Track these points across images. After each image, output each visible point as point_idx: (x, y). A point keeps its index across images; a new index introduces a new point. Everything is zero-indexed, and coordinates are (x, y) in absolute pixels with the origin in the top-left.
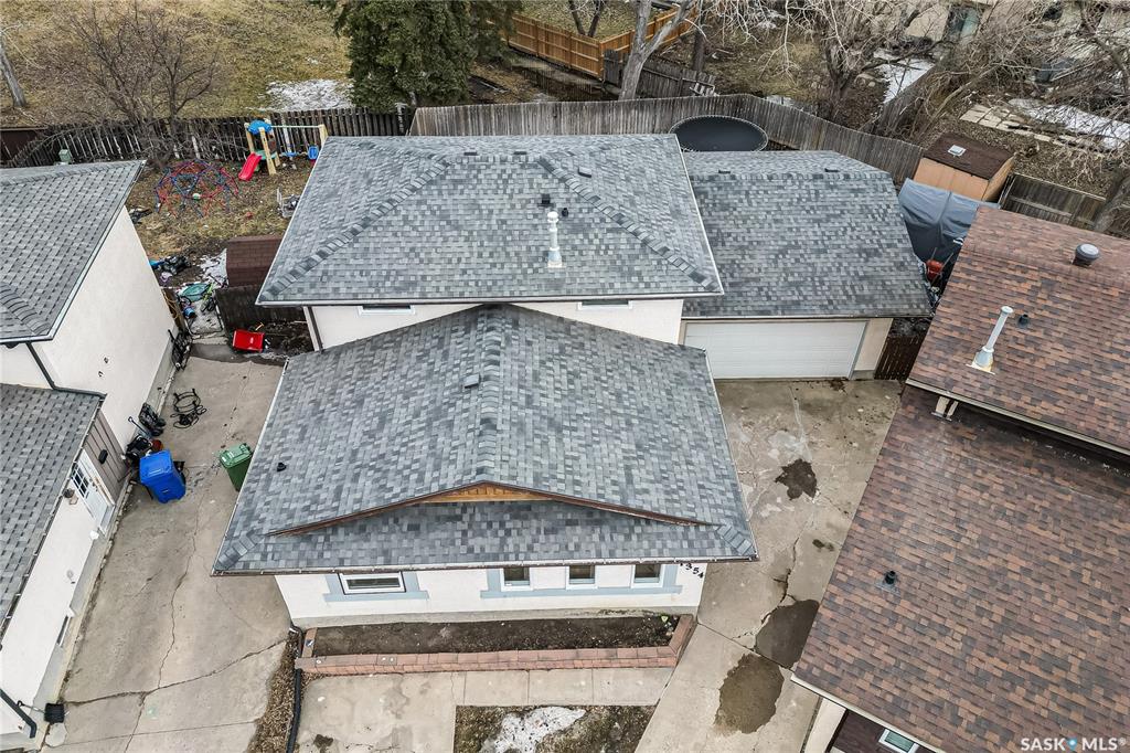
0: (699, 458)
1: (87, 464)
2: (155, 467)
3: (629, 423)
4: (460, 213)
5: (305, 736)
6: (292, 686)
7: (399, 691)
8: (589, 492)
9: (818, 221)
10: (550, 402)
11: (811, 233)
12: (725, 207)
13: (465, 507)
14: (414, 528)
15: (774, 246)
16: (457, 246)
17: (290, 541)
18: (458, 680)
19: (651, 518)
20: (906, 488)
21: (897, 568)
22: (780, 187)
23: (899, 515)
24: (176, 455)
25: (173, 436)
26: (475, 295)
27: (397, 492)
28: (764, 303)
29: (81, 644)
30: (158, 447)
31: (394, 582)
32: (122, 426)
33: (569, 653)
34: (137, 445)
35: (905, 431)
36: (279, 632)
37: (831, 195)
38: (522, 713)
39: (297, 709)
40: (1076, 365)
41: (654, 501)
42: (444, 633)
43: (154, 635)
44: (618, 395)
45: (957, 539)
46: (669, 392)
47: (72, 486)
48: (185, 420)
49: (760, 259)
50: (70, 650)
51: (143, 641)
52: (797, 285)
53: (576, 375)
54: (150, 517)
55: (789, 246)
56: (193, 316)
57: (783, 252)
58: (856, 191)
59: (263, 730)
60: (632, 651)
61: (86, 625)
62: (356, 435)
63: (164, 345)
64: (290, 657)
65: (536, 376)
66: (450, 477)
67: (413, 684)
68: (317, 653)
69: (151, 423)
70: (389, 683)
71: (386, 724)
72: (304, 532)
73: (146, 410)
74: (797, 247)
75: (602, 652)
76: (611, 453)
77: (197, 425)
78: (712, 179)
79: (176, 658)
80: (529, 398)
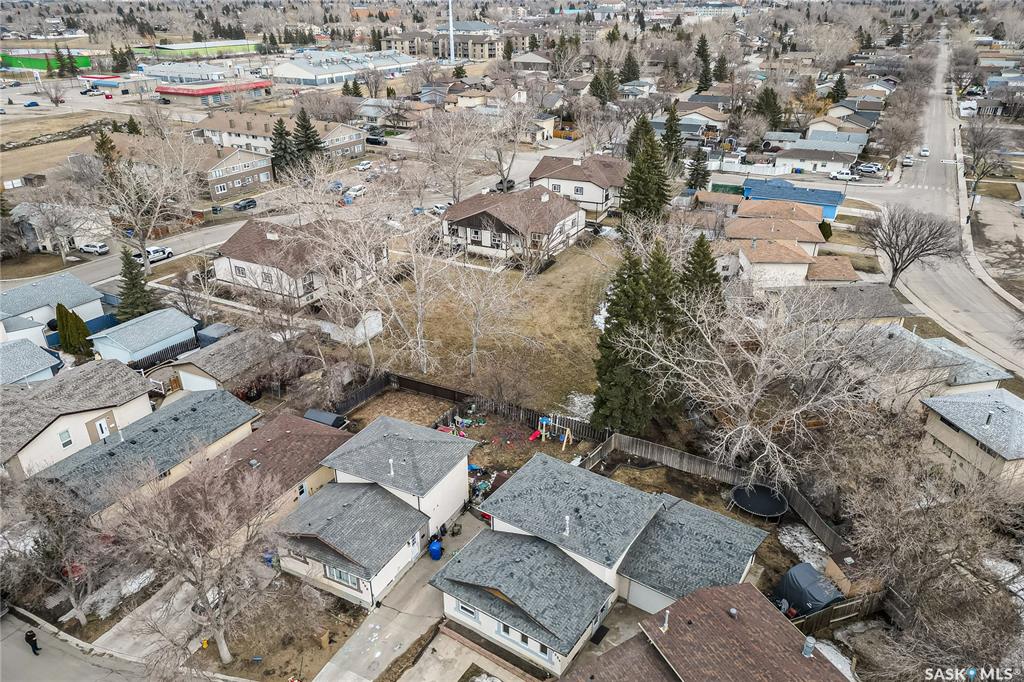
0: (575, 620)
1: (418, 536)
2: (435, 547)
3: (559, 597)
4: (548, 503)
5: (431, 646)
6: (435, 631)
7: (461, 649)
8: (527, 609)
9: (703, 561)
10: (537, 578)
11: (697, 565)
12: (669, 538)
13: (496, 597)
14: (480, 596)
15: (677, 562)
16: (541, 514)
17: (449, 583)
18: (478, 656)
19: (543, 627)
20: (619, 657)
21: (596, 676)
22: (698, 540)
23: (610, 663)
24: (443, 545)
25: (447, 538)
26: (536, 533)
27: (480, 582)
28: (657, 584)
29: (392, 590)
30: (441, 540)
31: (472, 613)
32: (433, 530)
33: (512, 666)
34: (435, 537)
35: (634, 642)
36: (440, 615)
37: (718, 553)
38: (489, 675)
39: (433, 638)
40: (691, 644)
41: (546, 623)
42: (483, 640)
43: (410, 597)
44: (563, 588)
45: (620, 678)
46: (584, 596)
47: (411, 541)
48: (454, 534)
49: (668, 566)
50: (388, 591)
51: (407, 597)
52: (676, 583)
53: (553, 574)
54: (427, 561)
55: (684, 566)
56: (478, 496)
57: (679, 567)
58: (730, 556)
59: (422, 638)
60: (530, 676)
61: (395, 586)
62: (481, 561)
63: (461, 504)
64: (439, 623)
65: (539, 568)
66: (492, 584)
67: (466, 649)
68: (446, 626)
69: (443, 530)
70: (459, 645)
71: (452, 655)
72: (454, 582)
73: (443, 525)
74: (686, 568)
75: (522, 672)
76: (544, 602)
77: (457, 537)
78: (672, 524)
79: (412, 607)
80: (530, 573)
